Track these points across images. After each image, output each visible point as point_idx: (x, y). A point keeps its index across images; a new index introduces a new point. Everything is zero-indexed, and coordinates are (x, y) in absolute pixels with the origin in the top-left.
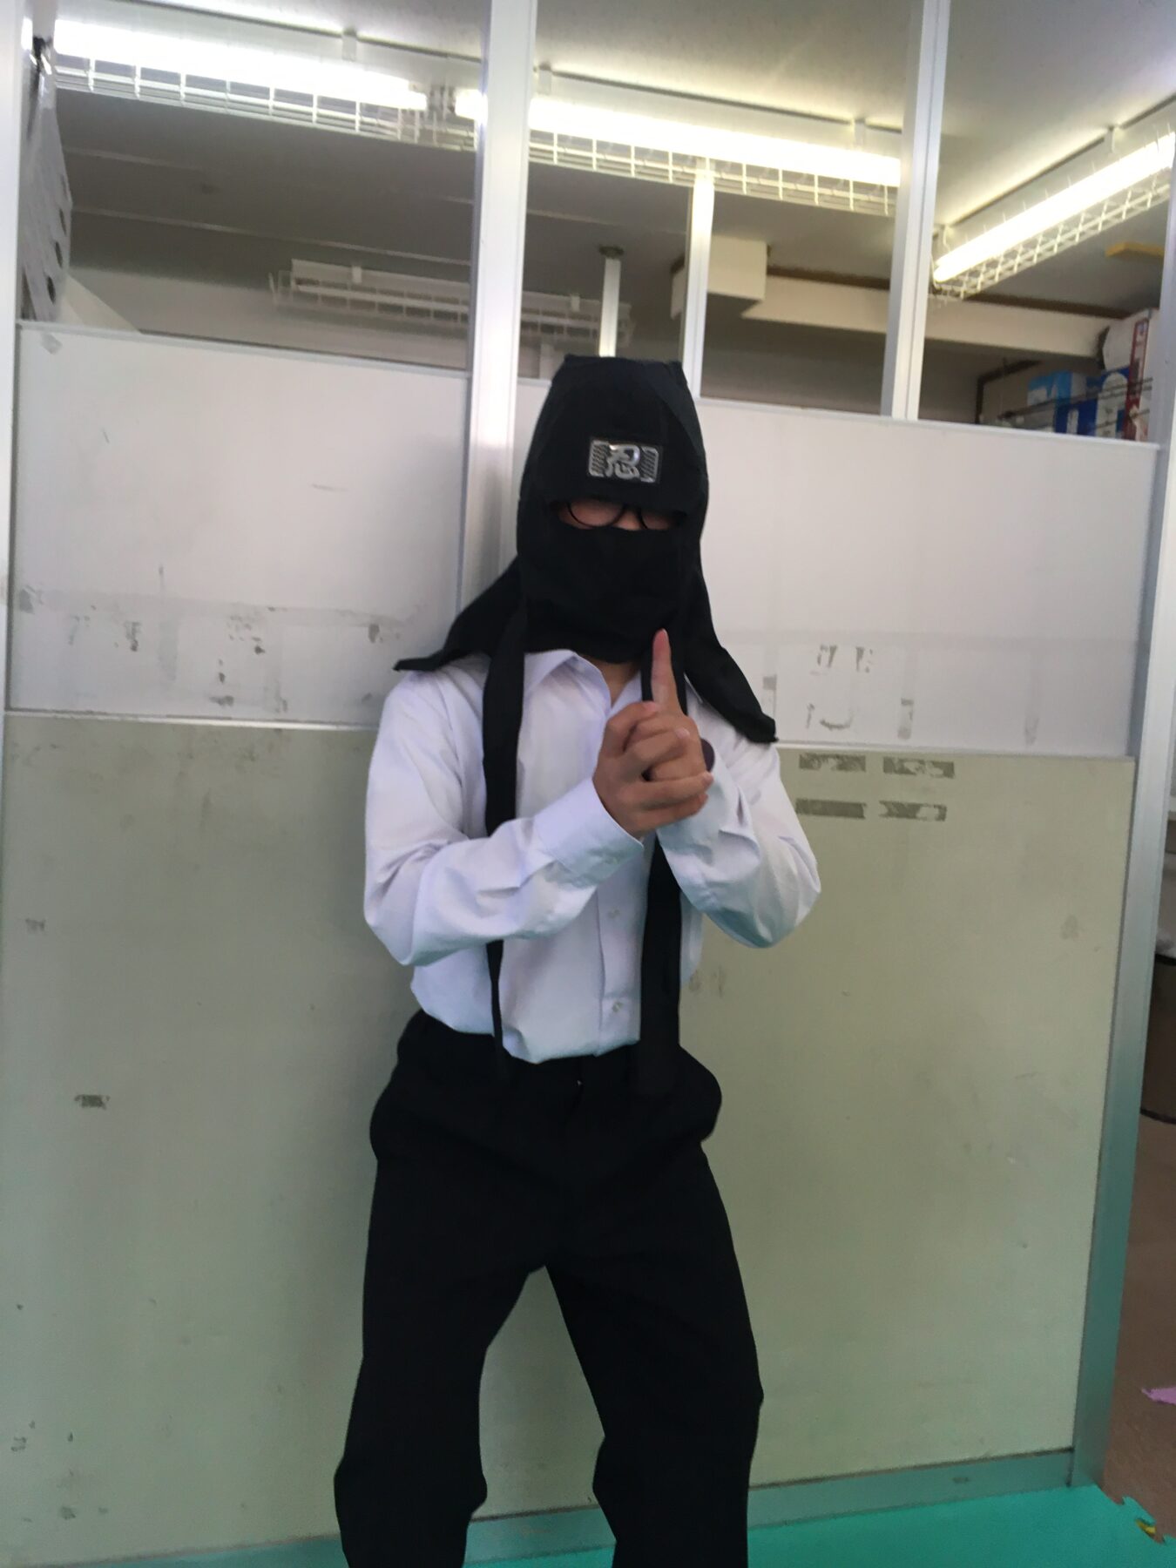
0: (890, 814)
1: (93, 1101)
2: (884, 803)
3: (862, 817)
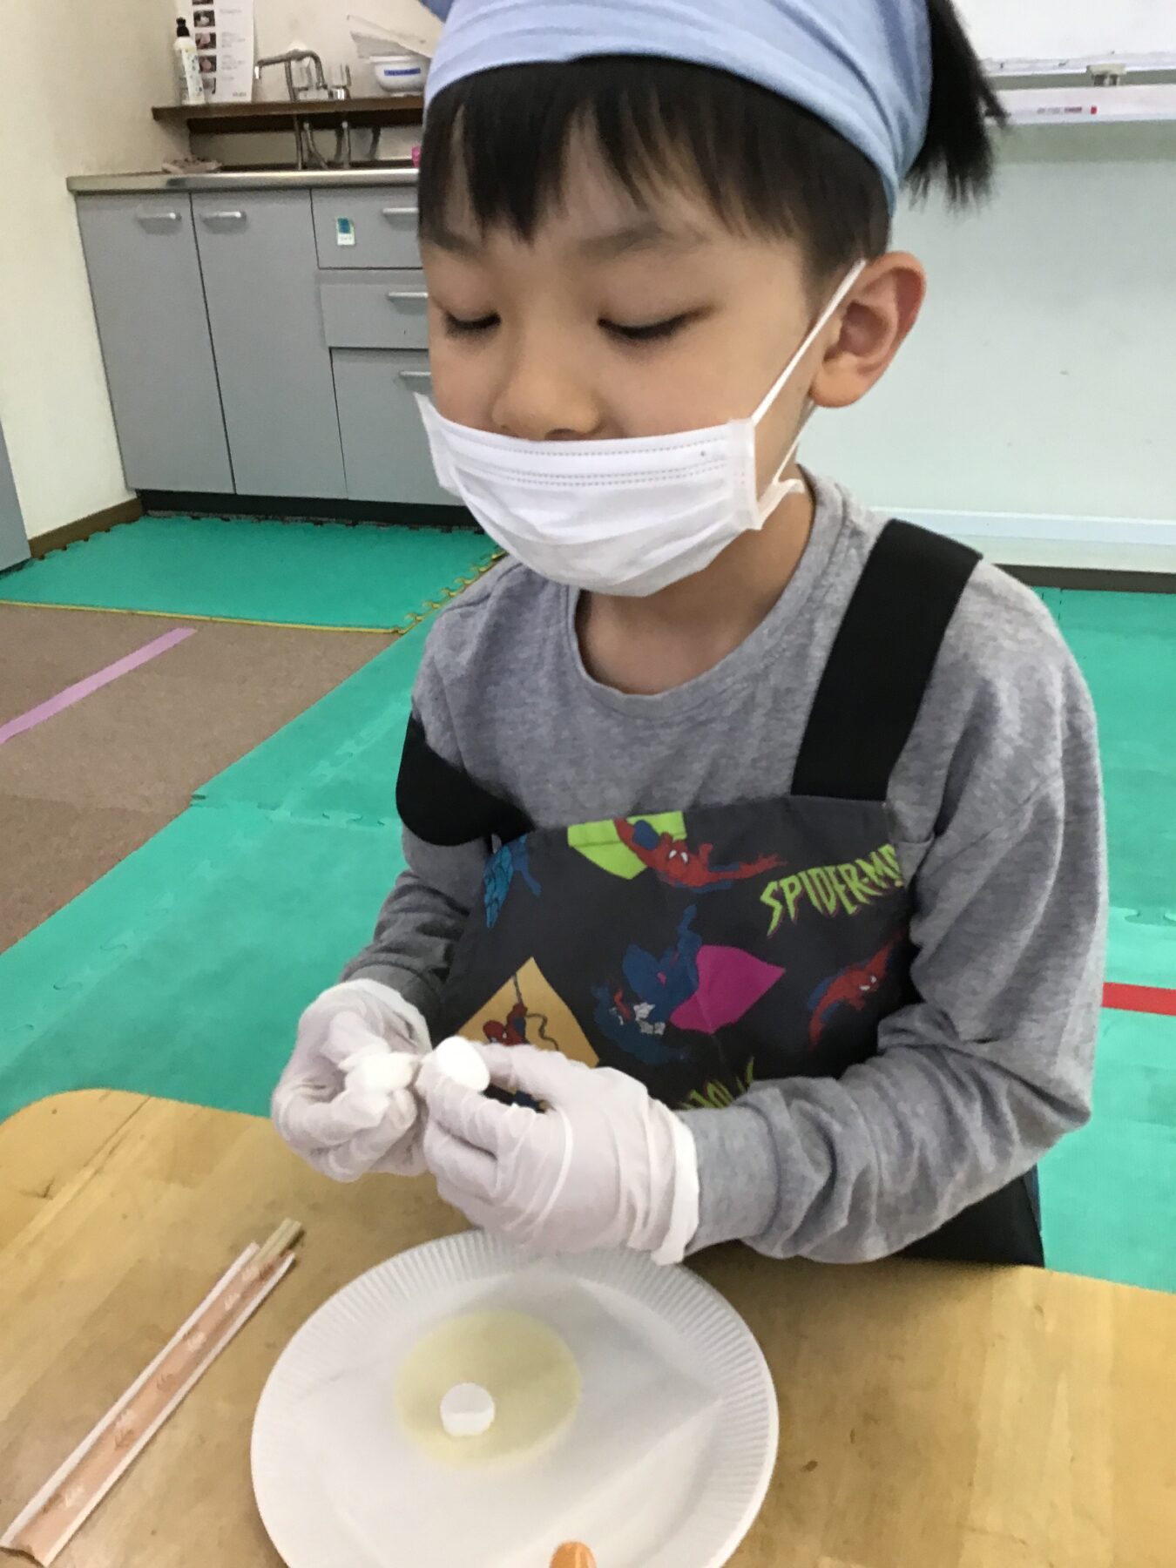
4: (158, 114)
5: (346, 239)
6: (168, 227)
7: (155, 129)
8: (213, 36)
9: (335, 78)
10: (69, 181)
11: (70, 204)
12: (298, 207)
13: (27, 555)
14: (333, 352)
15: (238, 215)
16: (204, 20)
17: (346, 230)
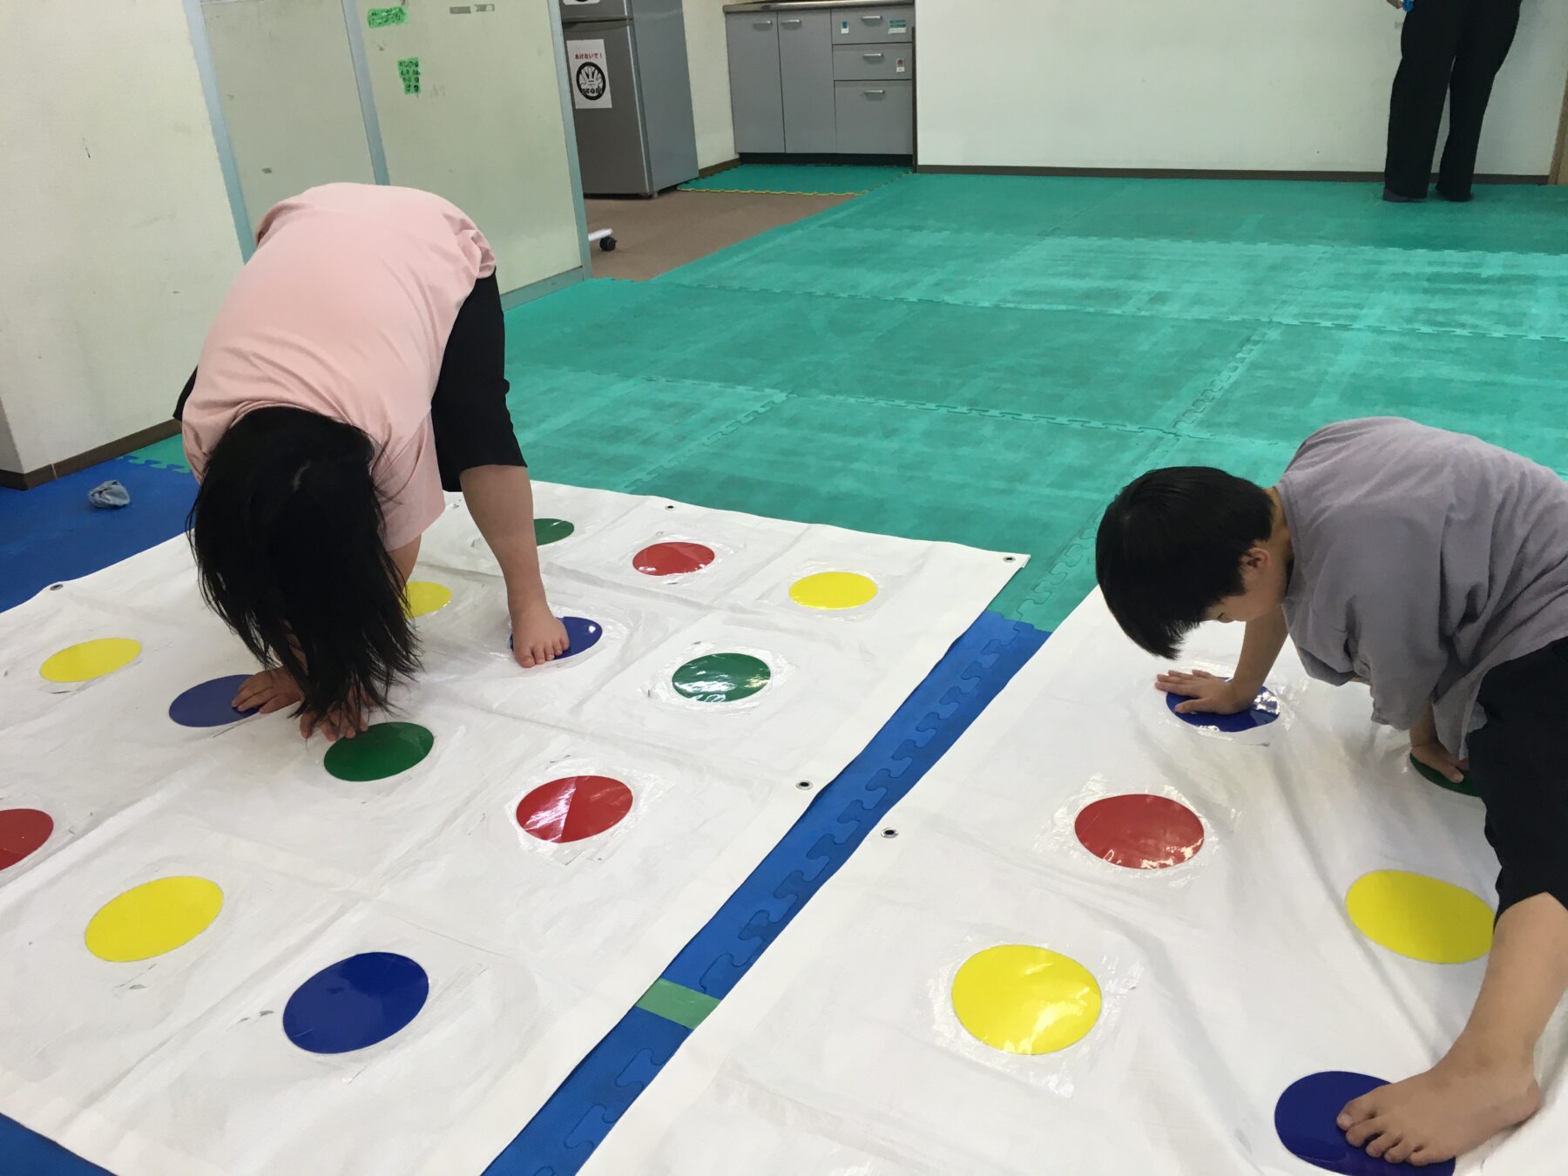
0: (478, 11)
1: (268, 171)
2: (476, 5)
3: (469, 12)
5: (845, 31)
6: (766, 27)
10: (724, 7)
11: (723, 17)
13: (697, 175)
14: (835, 82)
15: (798, 21)
17: (845, 26)
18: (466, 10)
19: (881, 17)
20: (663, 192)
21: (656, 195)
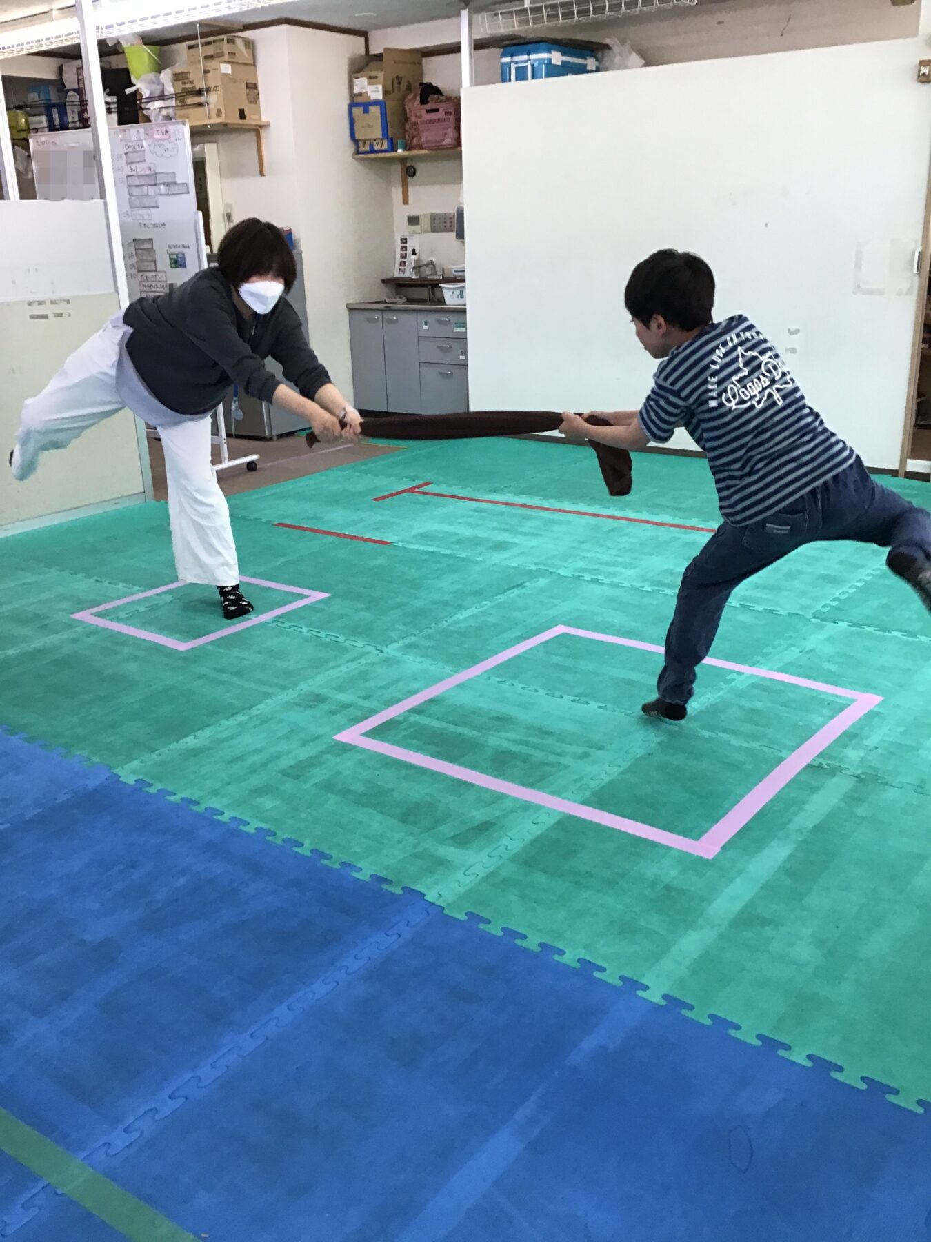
0: (55, 317)
2: (54, 313)
3: (48, 318)
4: (385, 281)
5: (426, 327)
6: (375, 321)
7: (382, 285)
8: (406, 254)
9: (439, 272)
10: (348, 305)
11: (347, 313)
12: (411, 318)
14: (421, 364)
15: (395, 318)
16: (404, 249)
17: (426, 325)
18: (45, 317)
19: (449, 320)
20: (280, 436)
21: (275, 438)
